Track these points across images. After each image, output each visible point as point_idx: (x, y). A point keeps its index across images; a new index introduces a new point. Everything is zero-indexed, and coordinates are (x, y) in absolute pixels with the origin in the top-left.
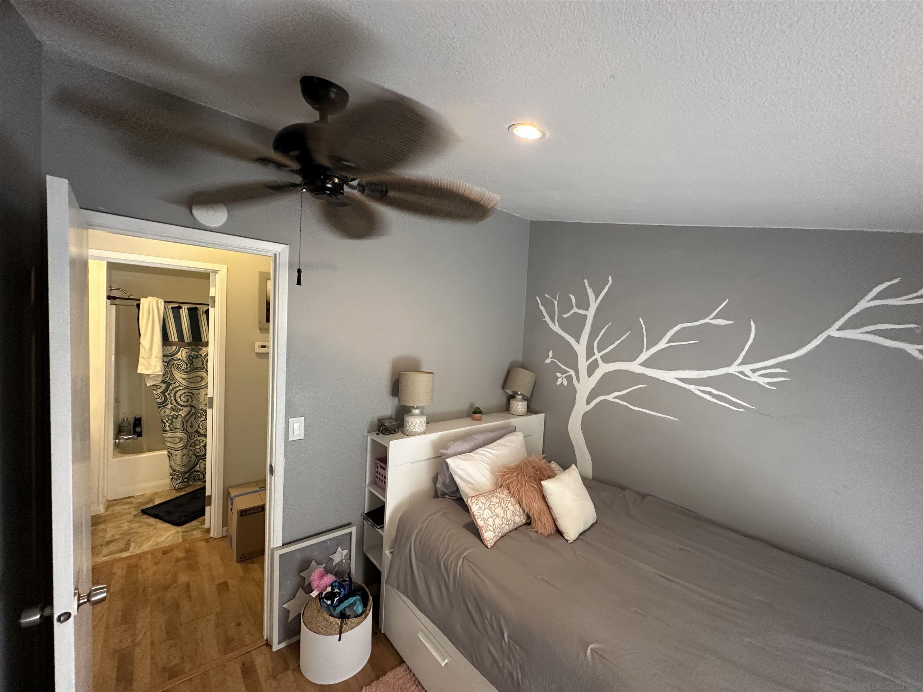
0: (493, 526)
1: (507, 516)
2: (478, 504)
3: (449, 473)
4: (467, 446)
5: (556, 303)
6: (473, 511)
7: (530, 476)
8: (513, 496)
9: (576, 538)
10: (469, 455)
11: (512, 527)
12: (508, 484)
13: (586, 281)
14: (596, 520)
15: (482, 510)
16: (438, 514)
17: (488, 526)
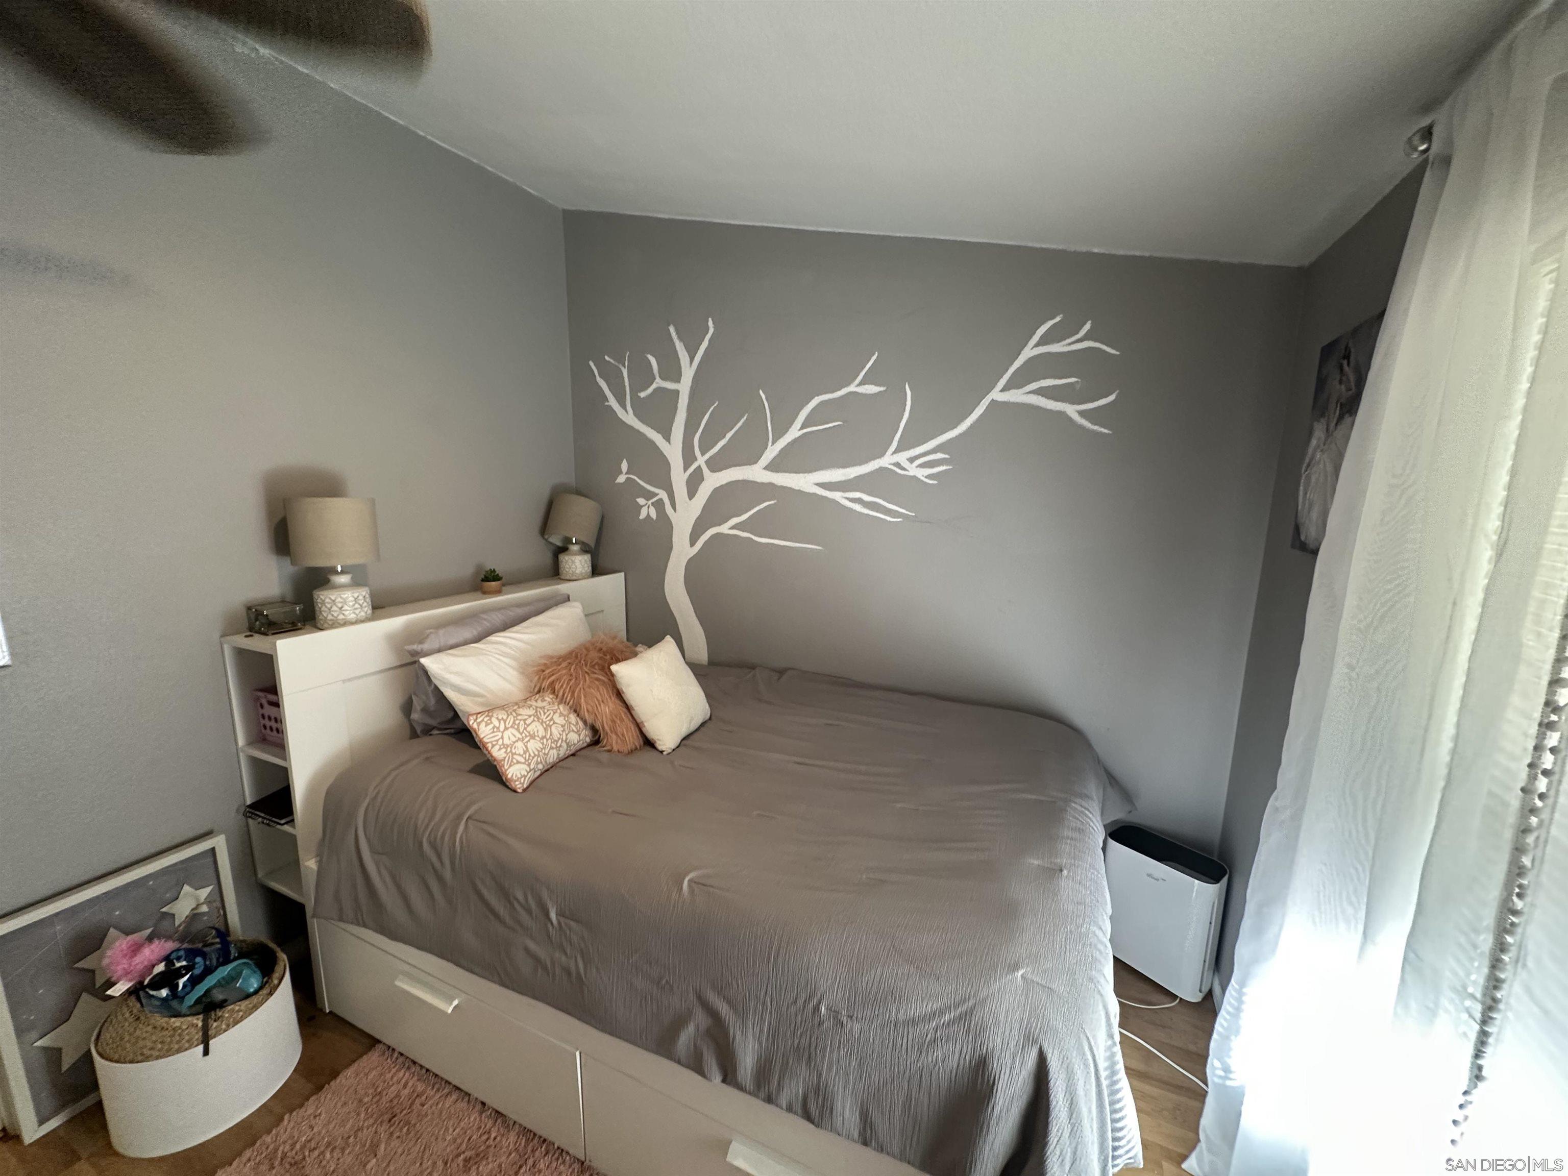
0: (525, 753)
1: (551, 735)
2: (491, 723)
3: (433, 686)
4: (467, 633)
5: (625, 372)
6: (482, 736)
7: (594, 663)
8: (562, 701)
9: (677, 745)
10: (473, 647)
11: (563, 752)
12: (552, 683)
13: (672, 329)
14: (709, 715)
15: (499, 731)
16: (415, 762)
17: (515, 756)
